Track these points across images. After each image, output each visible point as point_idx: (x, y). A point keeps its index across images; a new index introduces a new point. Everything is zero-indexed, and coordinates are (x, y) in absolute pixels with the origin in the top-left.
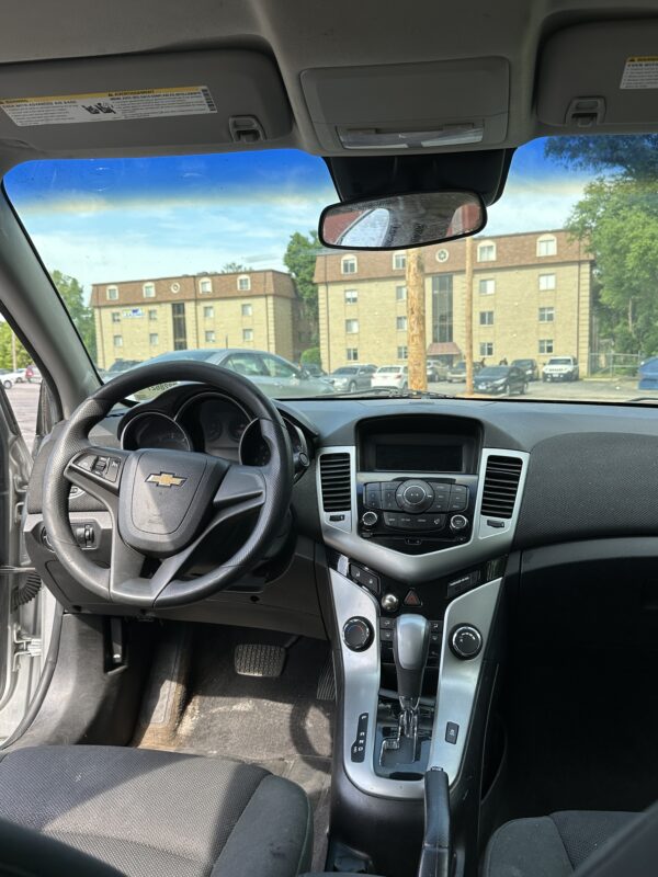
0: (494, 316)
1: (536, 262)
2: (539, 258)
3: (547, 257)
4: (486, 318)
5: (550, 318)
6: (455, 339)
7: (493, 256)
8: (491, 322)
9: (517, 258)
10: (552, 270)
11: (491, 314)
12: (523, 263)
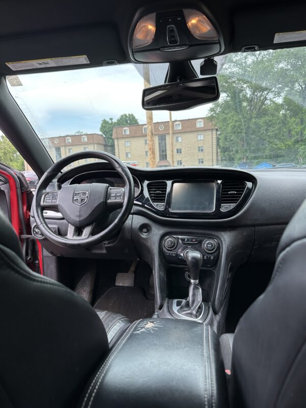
0: (182, 150)
1: (196, 130)
2: (197, 128)
3: (200, 128)
4: (179, 151)
5: (202, 150)
6: (168, 159)
7: (180, 128)
8: (180, 152)
9: (189, 129)
10: (202, 133)
11: (180, 150)
12: (191, 130)
